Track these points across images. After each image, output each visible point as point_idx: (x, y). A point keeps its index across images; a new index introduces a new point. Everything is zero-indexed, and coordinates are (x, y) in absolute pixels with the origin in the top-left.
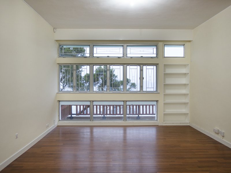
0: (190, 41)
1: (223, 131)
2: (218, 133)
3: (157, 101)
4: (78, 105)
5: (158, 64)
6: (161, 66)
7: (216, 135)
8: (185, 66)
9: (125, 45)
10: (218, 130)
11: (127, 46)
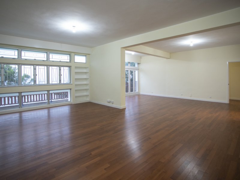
0: (89, 54)
1: (113, 101)
2: (109, 102)
3: (70, 89)
4: (6, 97)
5: (70, 66)
6: (73, 68)
7: (109, 104)
8: (86, 68)
9: (48, 52)
10: (110, 101)
11: (50, 53)
